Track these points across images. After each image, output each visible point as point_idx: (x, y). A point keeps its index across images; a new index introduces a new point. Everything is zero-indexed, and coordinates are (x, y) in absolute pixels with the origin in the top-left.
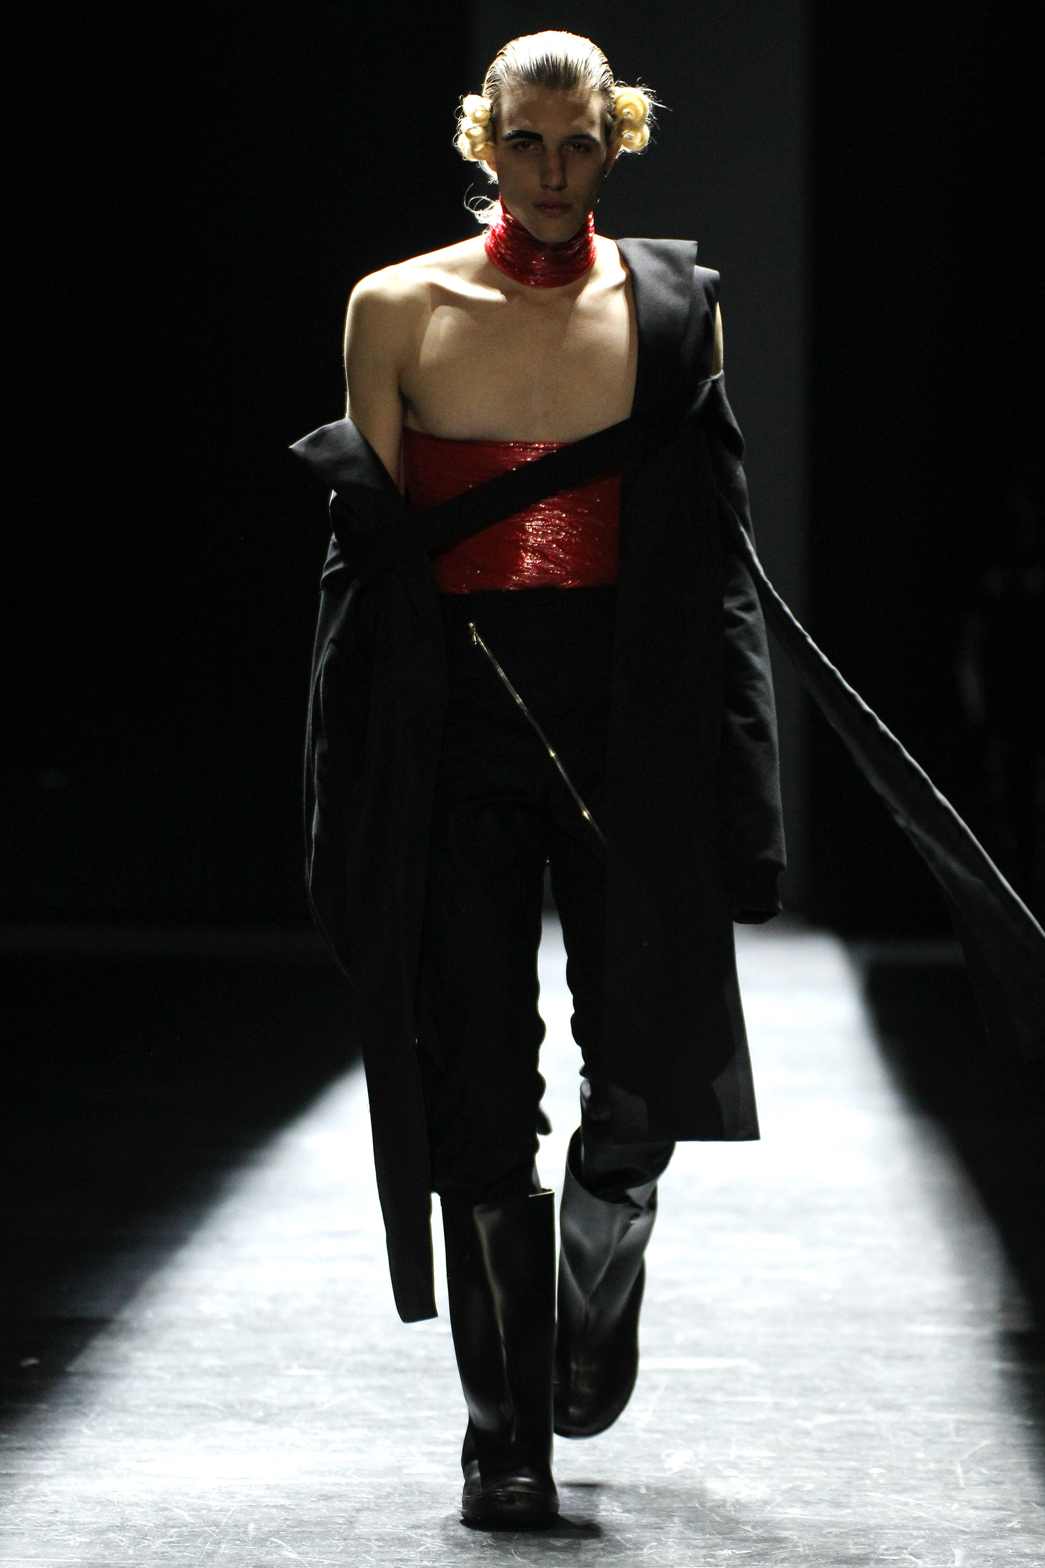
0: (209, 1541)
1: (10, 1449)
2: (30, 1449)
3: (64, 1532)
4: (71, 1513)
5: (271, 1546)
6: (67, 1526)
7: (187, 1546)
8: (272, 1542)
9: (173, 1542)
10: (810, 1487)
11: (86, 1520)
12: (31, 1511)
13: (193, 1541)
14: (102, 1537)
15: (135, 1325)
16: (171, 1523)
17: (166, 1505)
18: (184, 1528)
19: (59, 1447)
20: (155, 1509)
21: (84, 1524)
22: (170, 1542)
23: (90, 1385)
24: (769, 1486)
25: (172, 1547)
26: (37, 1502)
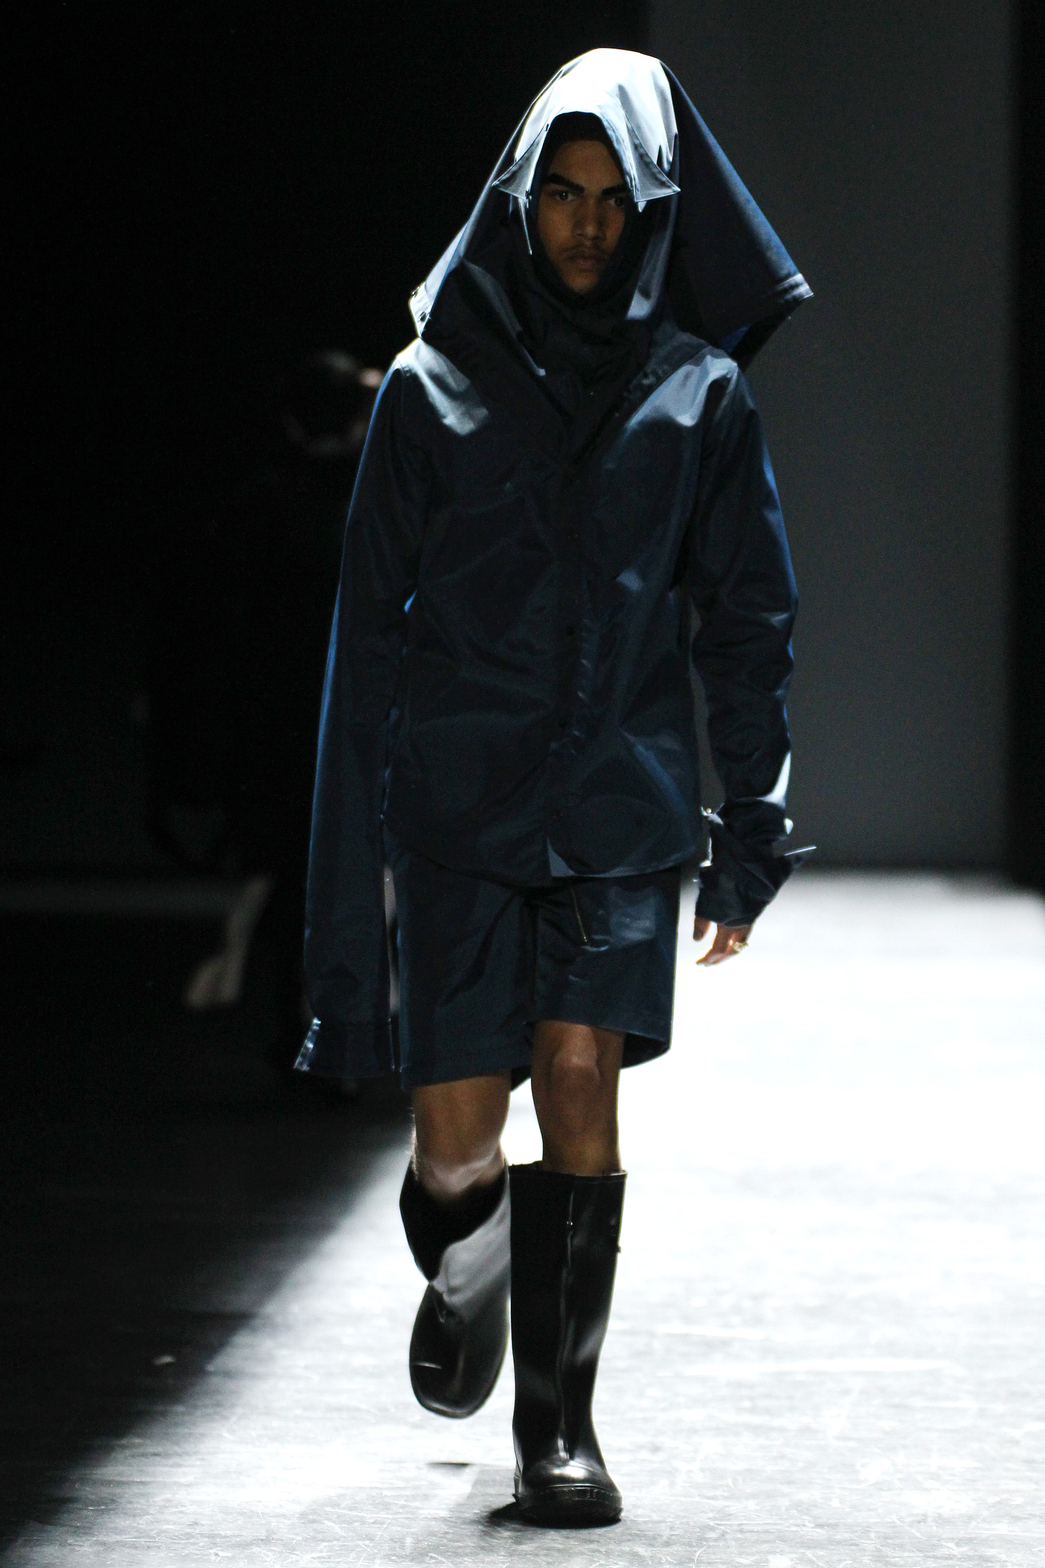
0: (361, 1556)
1: (144, 1455)
2: (167, 1455)
3: (204, 1546)
4: (211, 1525)
5: (430, 1562)
6: (207, 1539)
7: (338, 1562)
8: (431, 1557)
9: (324, 1558)
10: (1019, 1500)
11: (229, 1533)
12: (168, 1522)
13: (346, 1557)
14: (246, 1551)
15: (279, 1319)
16: (320, 1536)
17: (315, 1517)
18: (335, 1542)
19: (196, 1453)
20: (303, 1522)
21: (225, 1537)
22: (320, 1558)
23: (231, 1385)
24: (974, 1500)
25: (322, 1563)
26: (175, 1513)
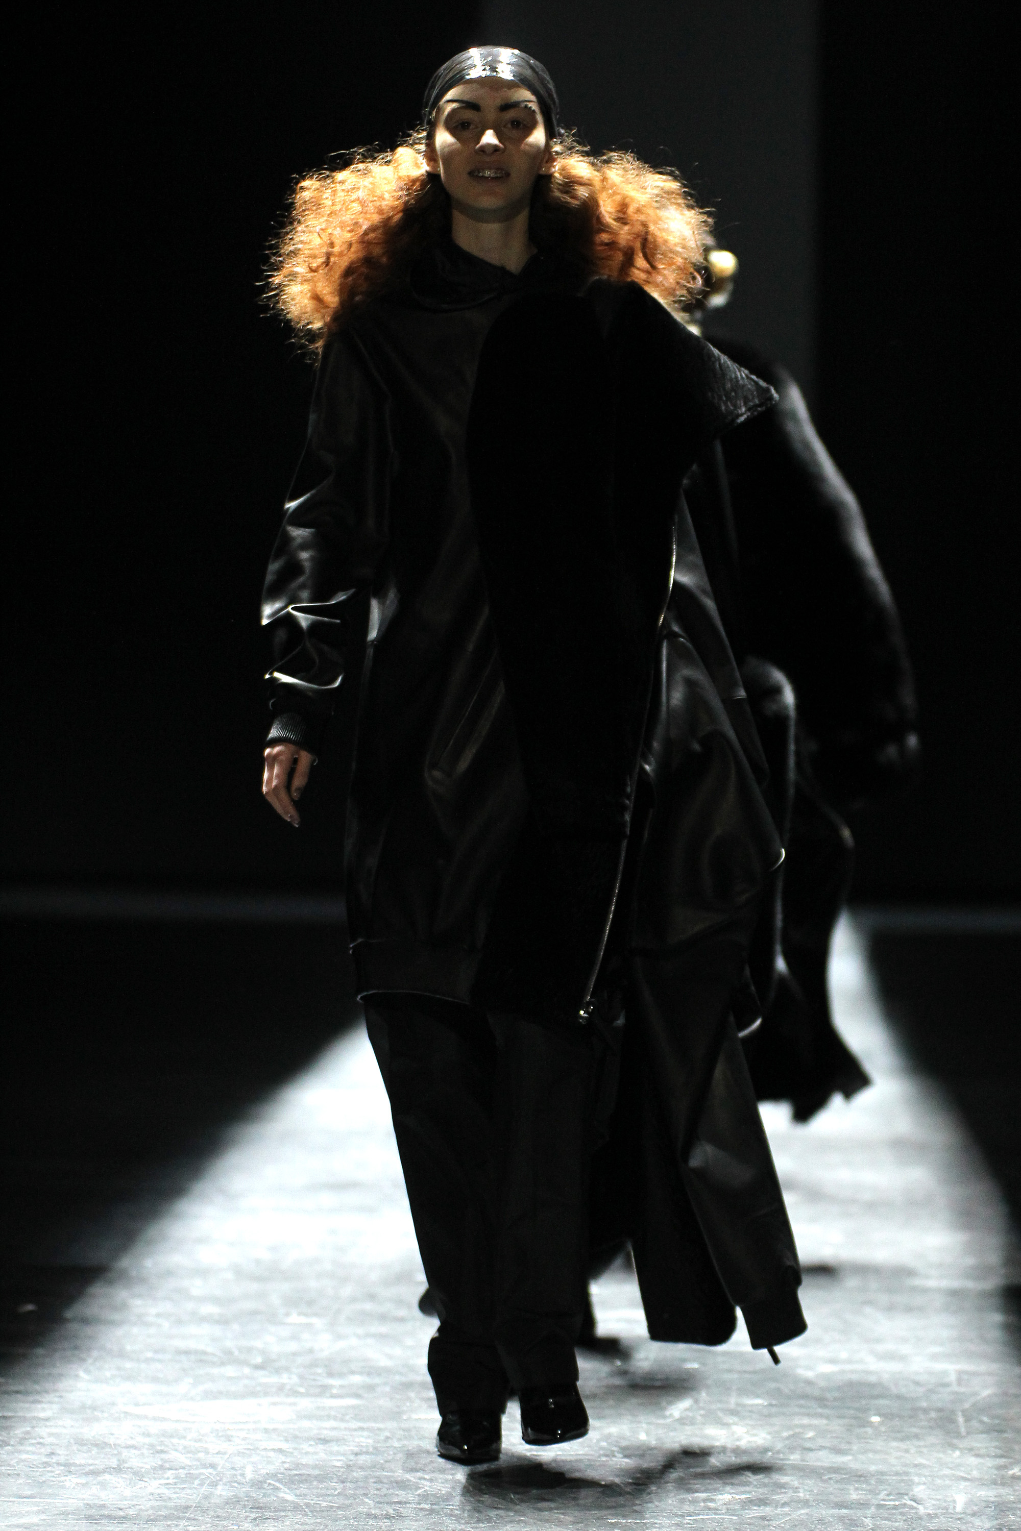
0: (205, 1483)
1: (6, 1393)
2: (27, 1393)
3: (60, 1474)
4: (67, 1455)
5: (268, 1488)
6: (63, 1468)
7: (183, 1488)
8: (270, 1484)
9: (170, 1484)
10: (811, 1434)
11: (83, 1462)
12: (27, 1452)
13: (190, 1483)
14: (99, 1478)
15: (133, 1273)
16: (167, 1465)
17: (162, 1448)
18: (181, 1471)
19: (55, 1391)
20: (152, 1452)
21: (80, 1465)
22: (167, 1484)
23: (88, 1330)
24: (769, 1433)
25: (169, 1489)
26: (33, 1444)
